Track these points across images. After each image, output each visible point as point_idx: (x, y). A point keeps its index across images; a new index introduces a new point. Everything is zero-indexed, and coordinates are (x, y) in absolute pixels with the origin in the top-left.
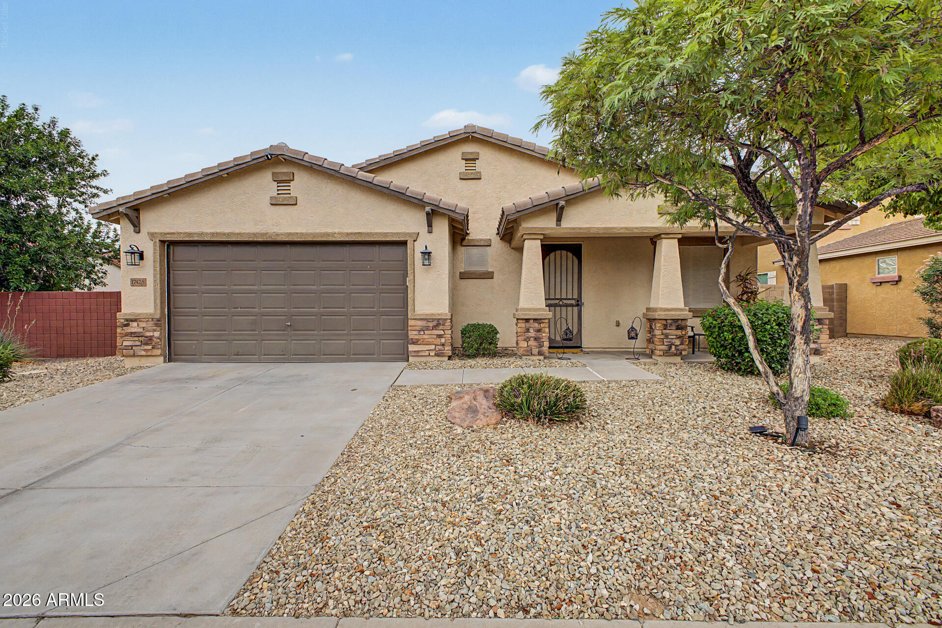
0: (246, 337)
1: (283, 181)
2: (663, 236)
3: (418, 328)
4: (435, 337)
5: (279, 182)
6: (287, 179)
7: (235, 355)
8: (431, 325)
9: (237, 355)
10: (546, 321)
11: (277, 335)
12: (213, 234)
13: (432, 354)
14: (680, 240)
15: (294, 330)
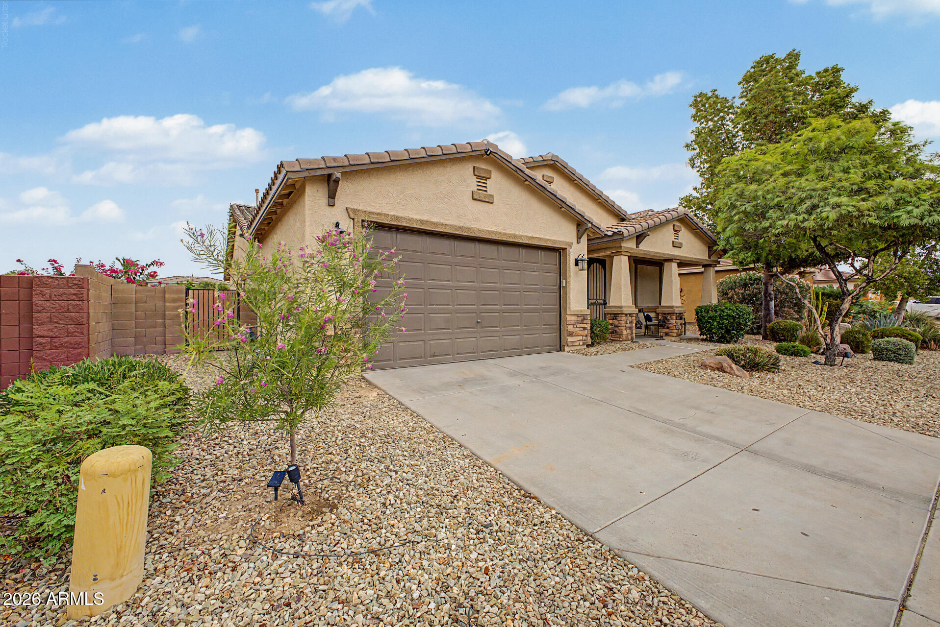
0: (442, 337)
1: (483, 178)
2: (674, 261)
3: (573, 322)
4: (582, 329)
5: (479, 177)
6: (485, 175)
7: (431, 356)
8: (580, 319)
9: (434, 356)
10: (634, 315)
11: (468, 332)
12: (422, 221)
13: (581, 344)
14: (678, 264)
15: (482, 327)
